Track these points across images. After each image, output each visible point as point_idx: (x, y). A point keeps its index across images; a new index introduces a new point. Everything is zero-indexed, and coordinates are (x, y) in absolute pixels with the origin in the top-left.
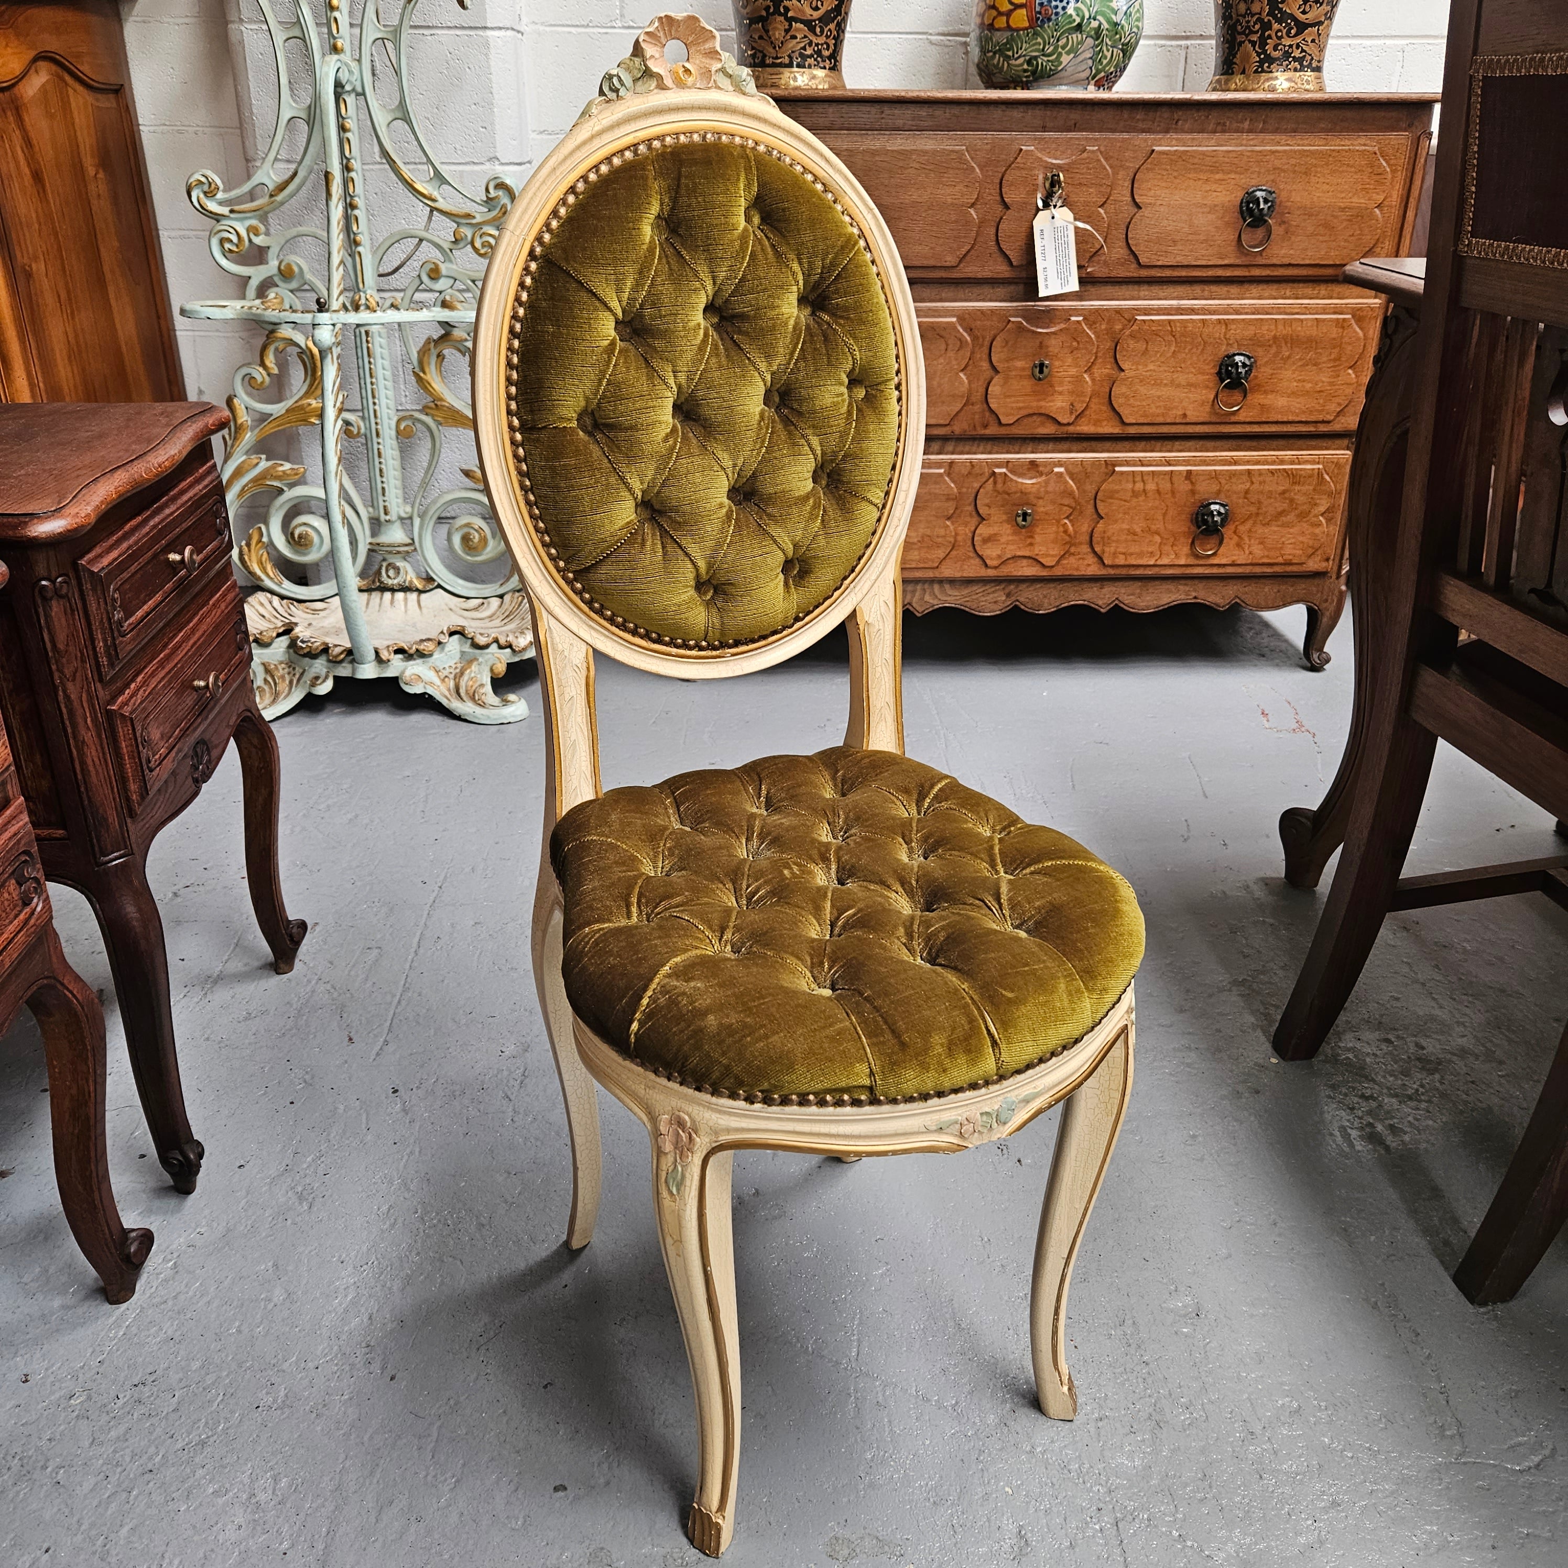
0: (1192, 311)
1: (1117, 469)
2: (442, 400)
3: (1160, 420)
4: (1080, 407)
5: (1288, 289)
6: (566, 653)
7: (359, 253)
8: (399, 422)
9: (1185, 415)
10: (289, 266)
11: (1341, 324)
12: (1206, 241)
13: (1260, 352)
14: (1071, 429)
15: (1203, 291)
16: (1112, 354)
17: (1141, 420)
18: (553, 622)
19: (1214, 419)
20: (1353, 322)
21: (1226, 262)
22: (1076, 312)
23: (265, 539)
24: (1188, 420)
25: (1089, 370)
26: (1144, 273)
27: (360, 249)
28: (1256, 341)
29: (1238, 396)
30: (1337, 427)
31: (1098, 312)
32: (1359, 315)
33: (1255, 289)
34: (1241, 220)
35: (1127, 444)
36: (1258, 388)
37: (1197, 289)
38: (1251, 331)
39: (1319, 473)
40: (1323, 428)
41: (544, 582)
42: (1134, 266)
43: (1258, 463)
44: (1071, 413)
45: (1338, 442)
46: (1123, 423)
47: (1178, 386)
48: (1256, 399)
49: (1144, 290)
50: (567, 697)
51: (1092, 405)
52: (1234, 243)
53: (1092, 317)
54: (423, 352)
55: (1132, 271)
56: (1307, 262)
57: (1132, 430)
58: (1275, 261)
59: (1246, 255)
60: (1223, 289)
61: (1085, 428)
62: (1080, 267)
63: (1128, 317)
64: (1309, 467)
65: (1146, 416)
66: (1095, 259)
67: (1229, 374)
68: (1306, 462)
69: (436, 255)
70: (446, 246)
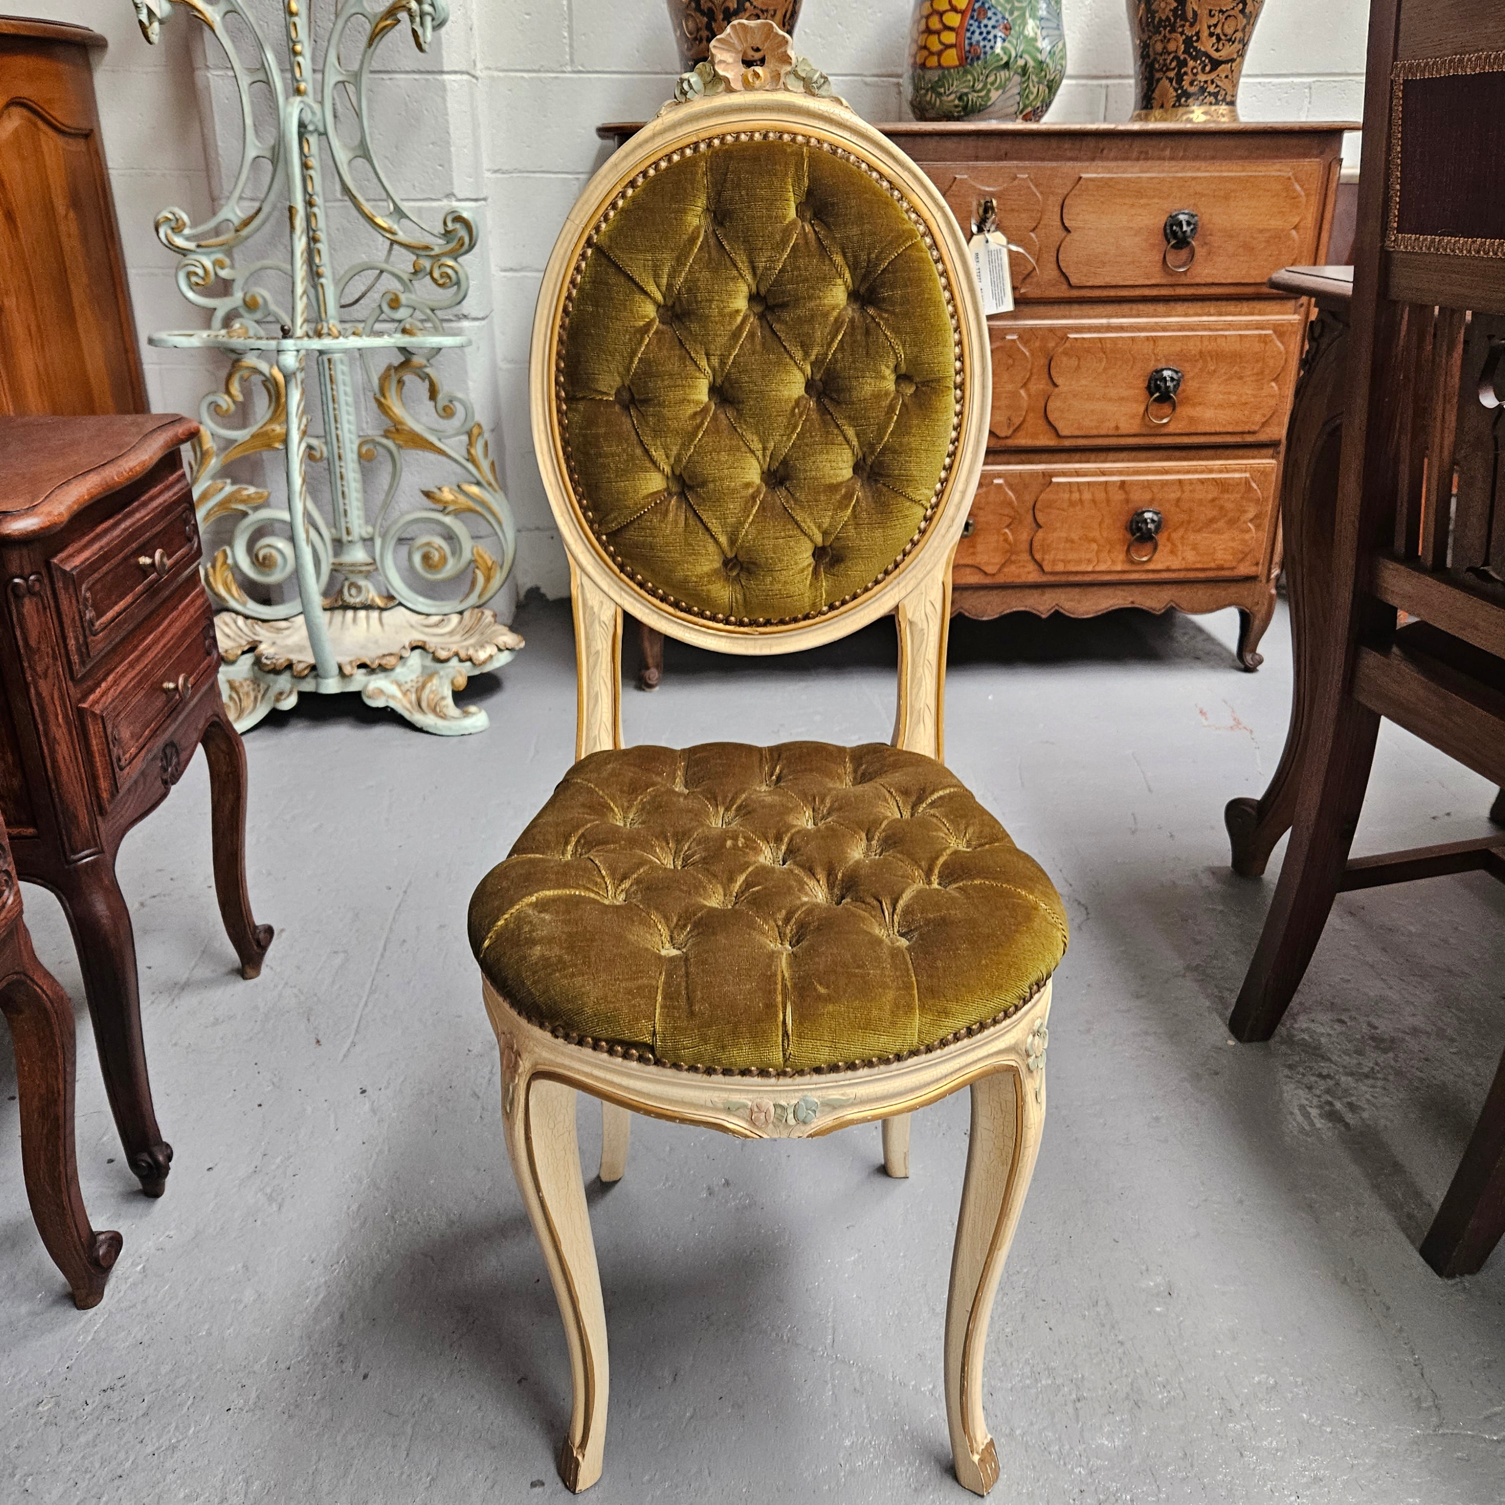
0: (1121, 328)
1: (1055, 480)
2: (401, 423)
3: (1095, 432)
4: (1017, 421)
5: (1212, 307)
7: (322, 285)
8: (360, 446)
9: (1117, 428)
10: (253, 298)
11: (1264, 339)
12: (1133, 262)
13: (1187, 367)
14: (1010, 442)
15: (1131, 309)
16: (1046, 370)
17: (1077, 433)
19: (1144, 431)
20: (1274, 337)
21: (1153, 282)
22: (1011, 330)
23: (230, 561)
24: (1121, 432)
25: (1025, 385)
26: (1075, 293)
27: (323, 280)
28: (1183, 356)
29: (1166, 408)
30: (1263, 437)
31: (1032, 330)
32: (1280, 331)
33: (1180, 307)
34: (1165, 242)
35: (1064, 456)
36: (1186, 401)
37: (1126, 308)
38: (1178, 347)
39: (1247, 482)
40: (1249, 439)
42: (1065, 287)
43: (1188, 472)
44: (1009, 427)
45: (1264, 452)
46: (1058, 436)
47: (1110, 400)
48: (1184, 411)
49: (1076, 309)
51: (1028, 419)
52: (1160, 264)
53: (1027, 335)
54: (384, 379)
55: (1063, 291)
56: (1229, 281)
57: (1067, 443)
58: (1198, 280)
59: (1171, 275)
60: (1150, 308)
61: (1023, 441)
62: (1014, 288)
63: (1061, 334)
64: (1237, 475)
65: (1080, 428)
66: (1028, 280)
67: (1158, 388)
68: (1235, 471)
69: (396, 286)
70: (406, 277)
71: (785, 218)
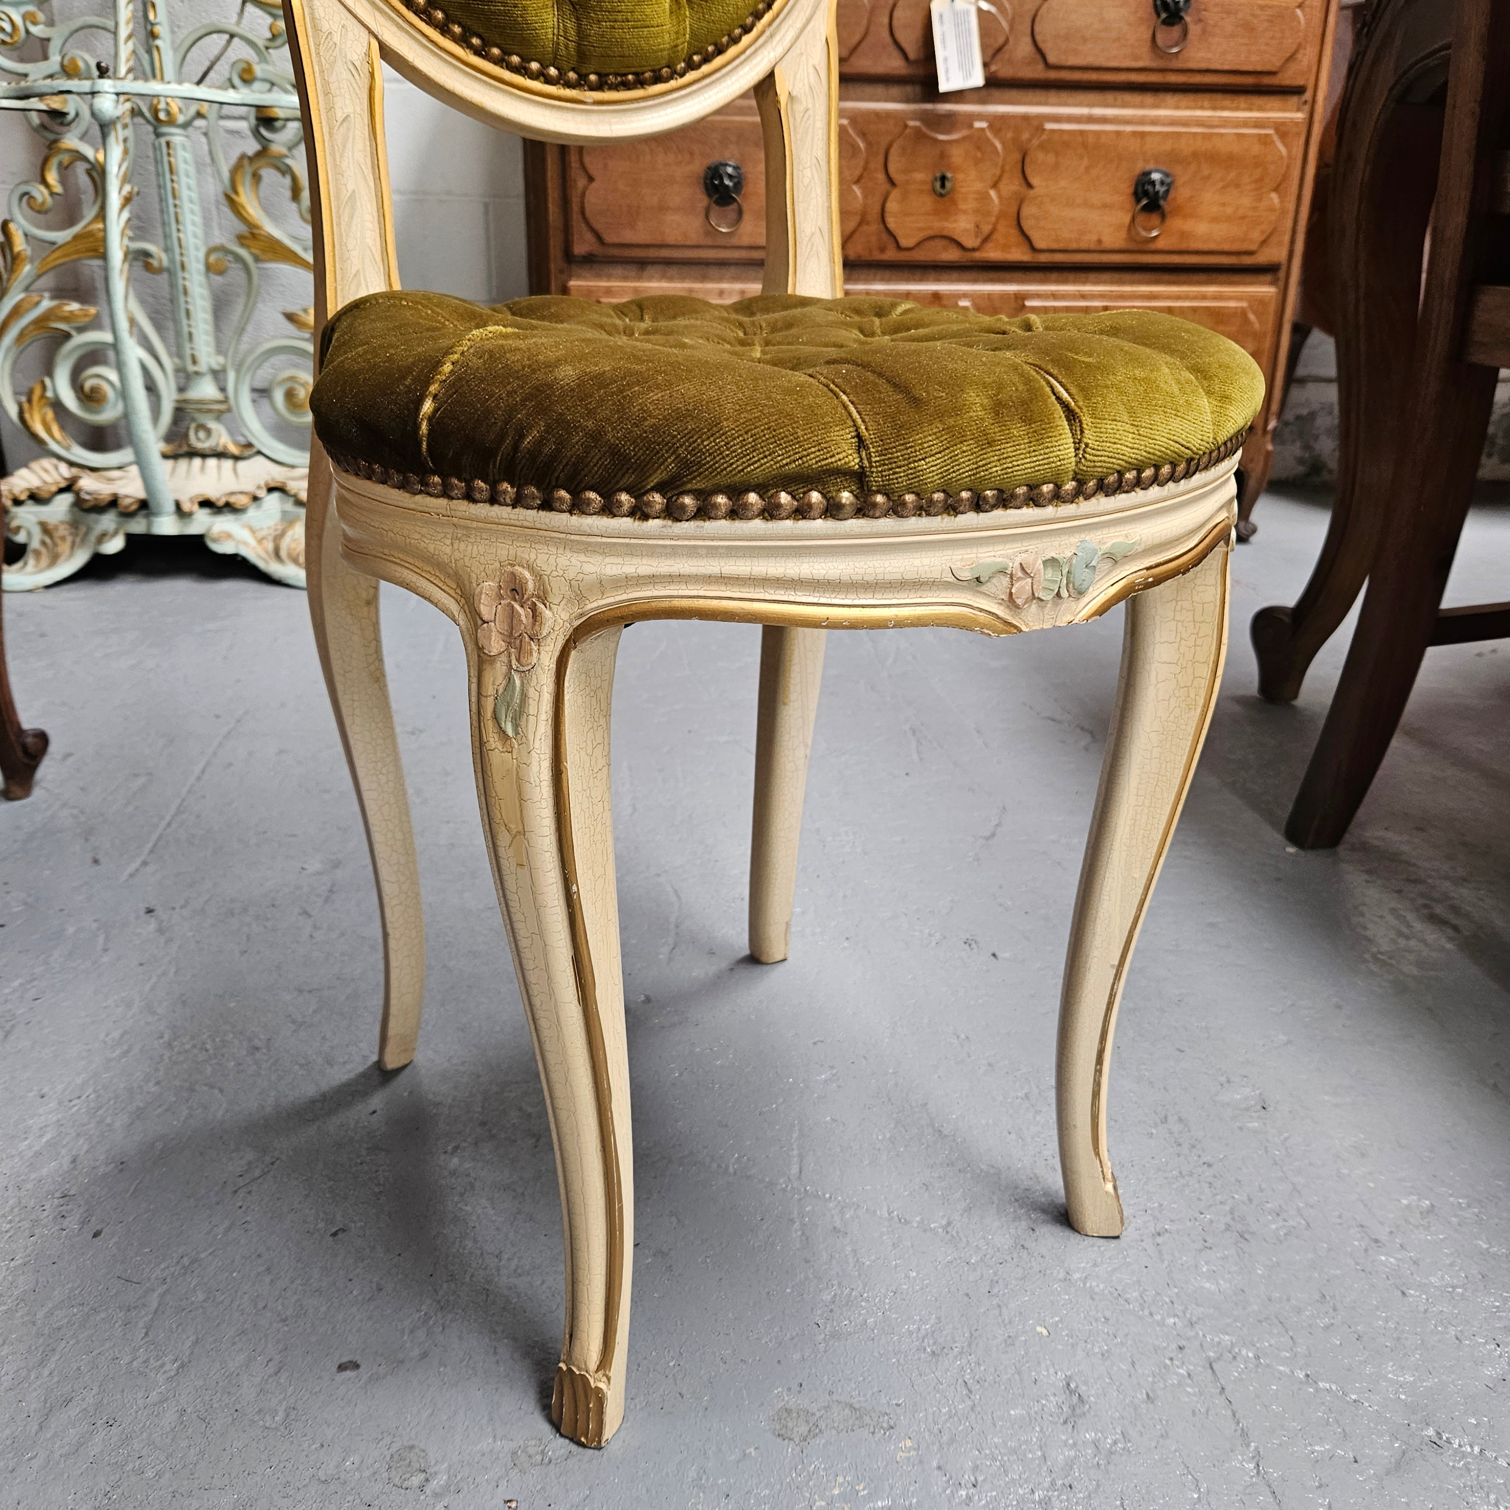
0: (1104, 120)
1: (1028, 303)
2: (257, 227)
3: (1074, 246)
4: (986, 229)
5: (1205, 99)
7: (158, 48)
8: (208, 255)
9: (1100, 241)
10: (73, 61)
11: (1264, 140)
12: (1118, 39)
13: (1177, 170)
14: (977, 255)
15: (1115, 100)
16: (1019, 166)
17: (1055, 246)
19: (1131, 246)
20: (1276, 138)
21: (1140, 64)
22: (980, 117)
23: (49, 394)
24: (1102, 247)
25: (995, 186)
26: (1053, 75)
27: (158, 42)
28: (1174, 157)
29: (1155, 219)
30: (1262, 258)
31: (1004, 118)
32: (1282, 129)
33: (1170, 99)
34: (1155, 16)
35: (1038, 275)
36: (1178, 211)
37: (1110, 96)
38: (1167, 146)
39: (1243, 313)
40: (1247, 260)
42: (1041, 66)
43: (1178, 298)
44: (977, 236)
45: (1262, 278)
46: (1034, 249)
47: (1092, 207)
48: (1176, 223)
49: (1053, 95)
51: (999, 227)
52: (1149, 43)
53: (998, 123)
54: (236, 170)
55: (1037, 72)
56: (1226, 67)
57: (1043, 258)
58: (1192, 65)
59: (1161, 57)
60: (1136, 98)
61: (993, 254)
62: (986, 65)
63: (1035, 124)
64: (1232, 304)
65: (1057, 240)
66: (999, 56)
67: (1146, 194)
68: (1230, 298)
69: (247, 53)
70: (261, 43)
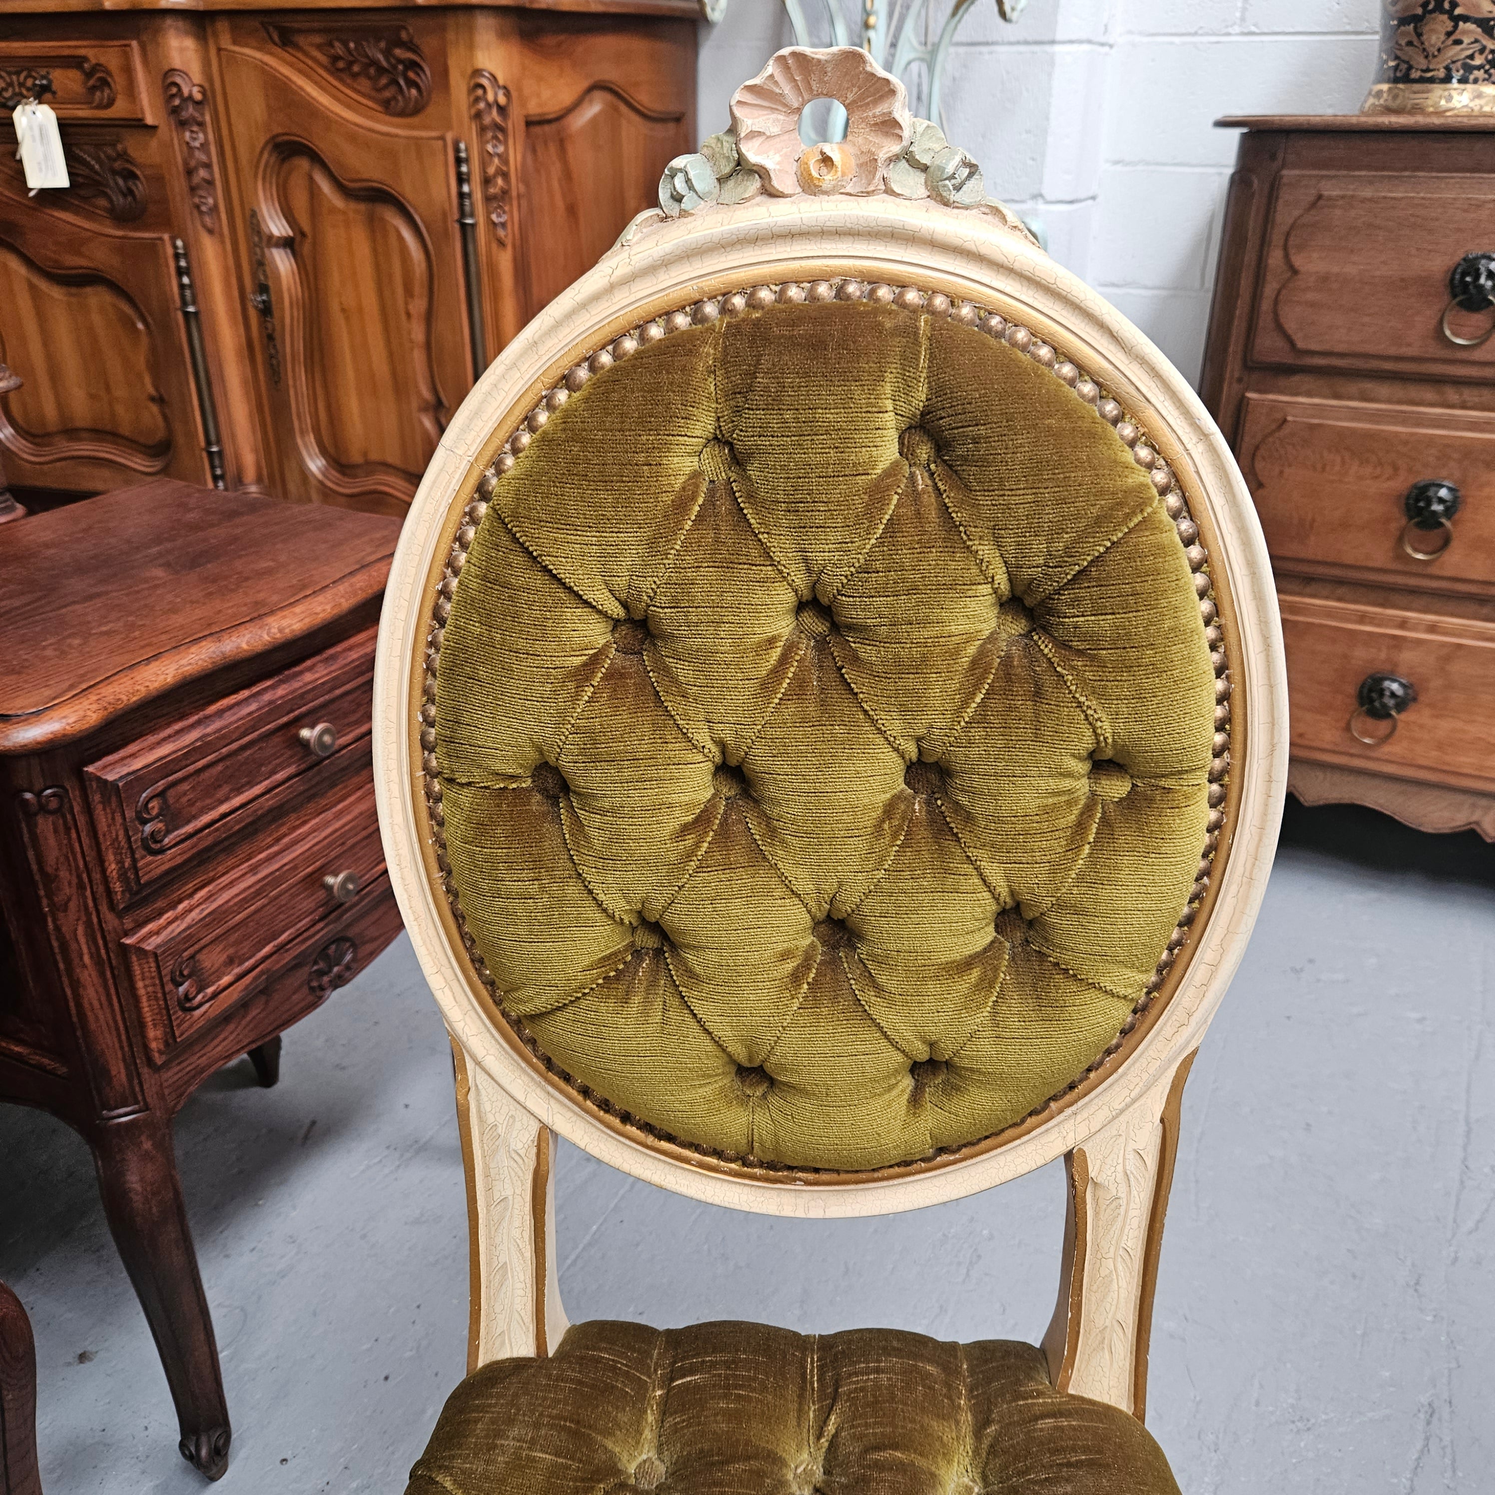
6: (501, 1130)
18: (482, 1079)
41: (472, 1013)
50: (497, 1196)
71: (873, 464)
